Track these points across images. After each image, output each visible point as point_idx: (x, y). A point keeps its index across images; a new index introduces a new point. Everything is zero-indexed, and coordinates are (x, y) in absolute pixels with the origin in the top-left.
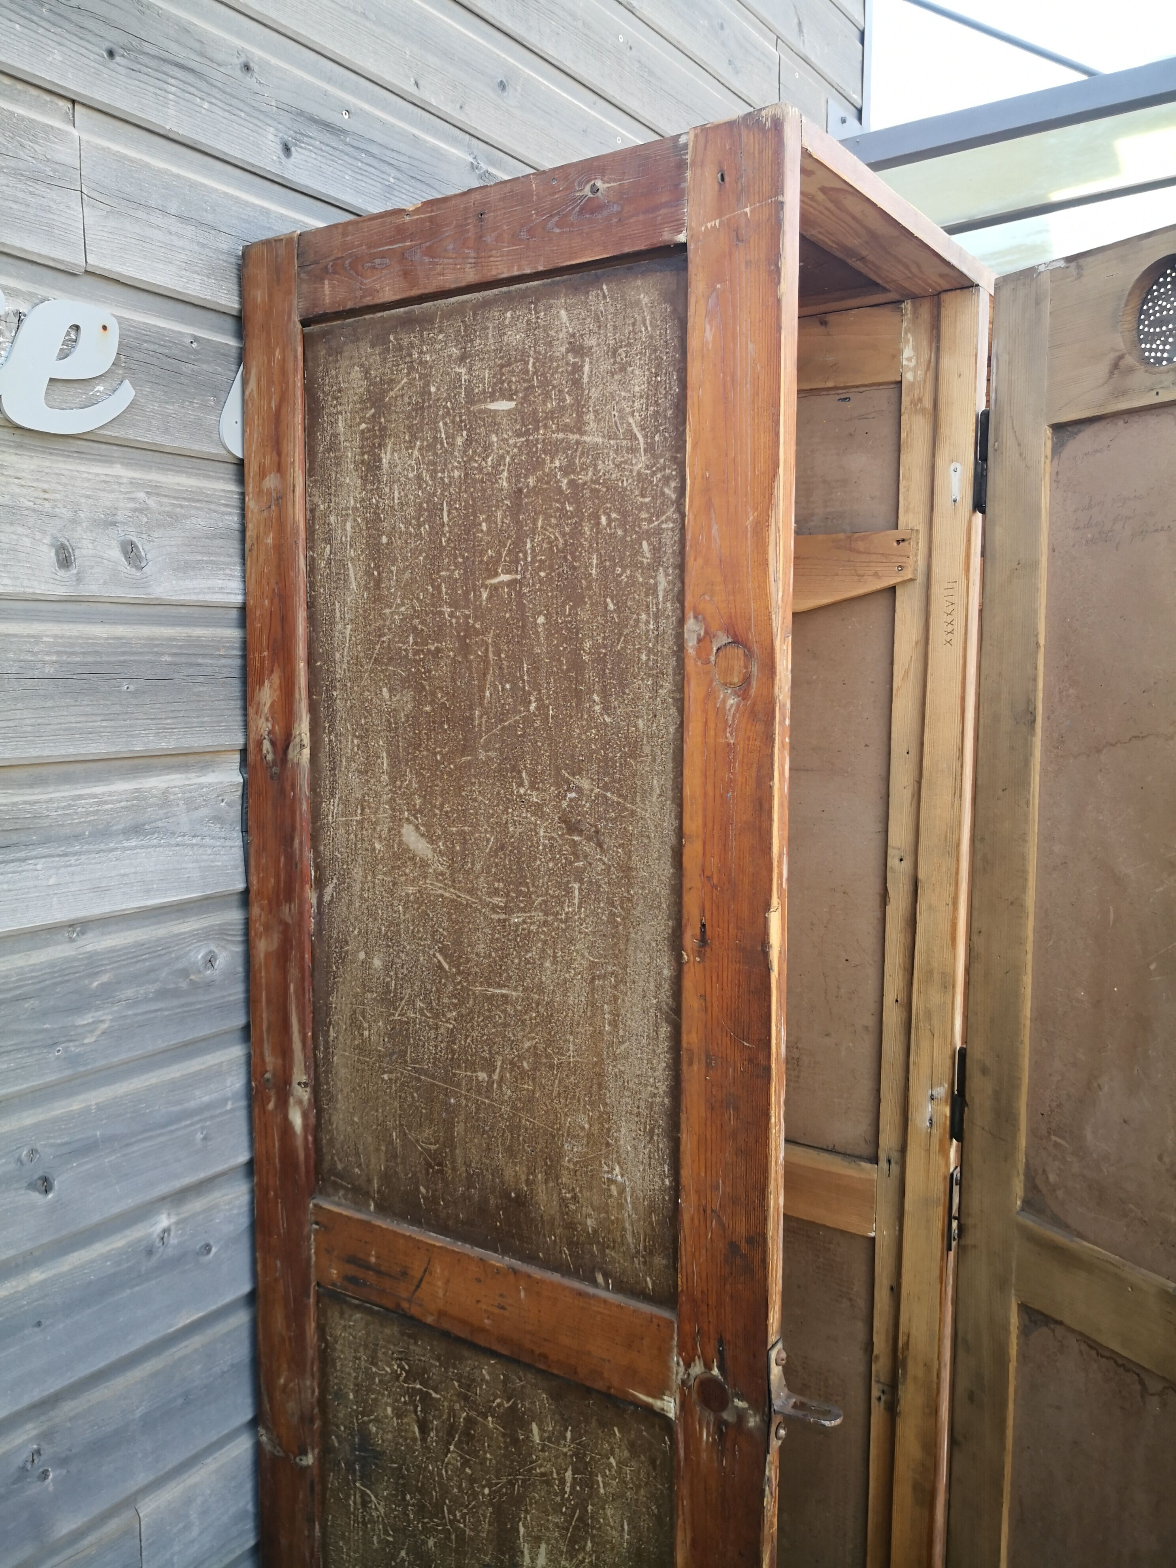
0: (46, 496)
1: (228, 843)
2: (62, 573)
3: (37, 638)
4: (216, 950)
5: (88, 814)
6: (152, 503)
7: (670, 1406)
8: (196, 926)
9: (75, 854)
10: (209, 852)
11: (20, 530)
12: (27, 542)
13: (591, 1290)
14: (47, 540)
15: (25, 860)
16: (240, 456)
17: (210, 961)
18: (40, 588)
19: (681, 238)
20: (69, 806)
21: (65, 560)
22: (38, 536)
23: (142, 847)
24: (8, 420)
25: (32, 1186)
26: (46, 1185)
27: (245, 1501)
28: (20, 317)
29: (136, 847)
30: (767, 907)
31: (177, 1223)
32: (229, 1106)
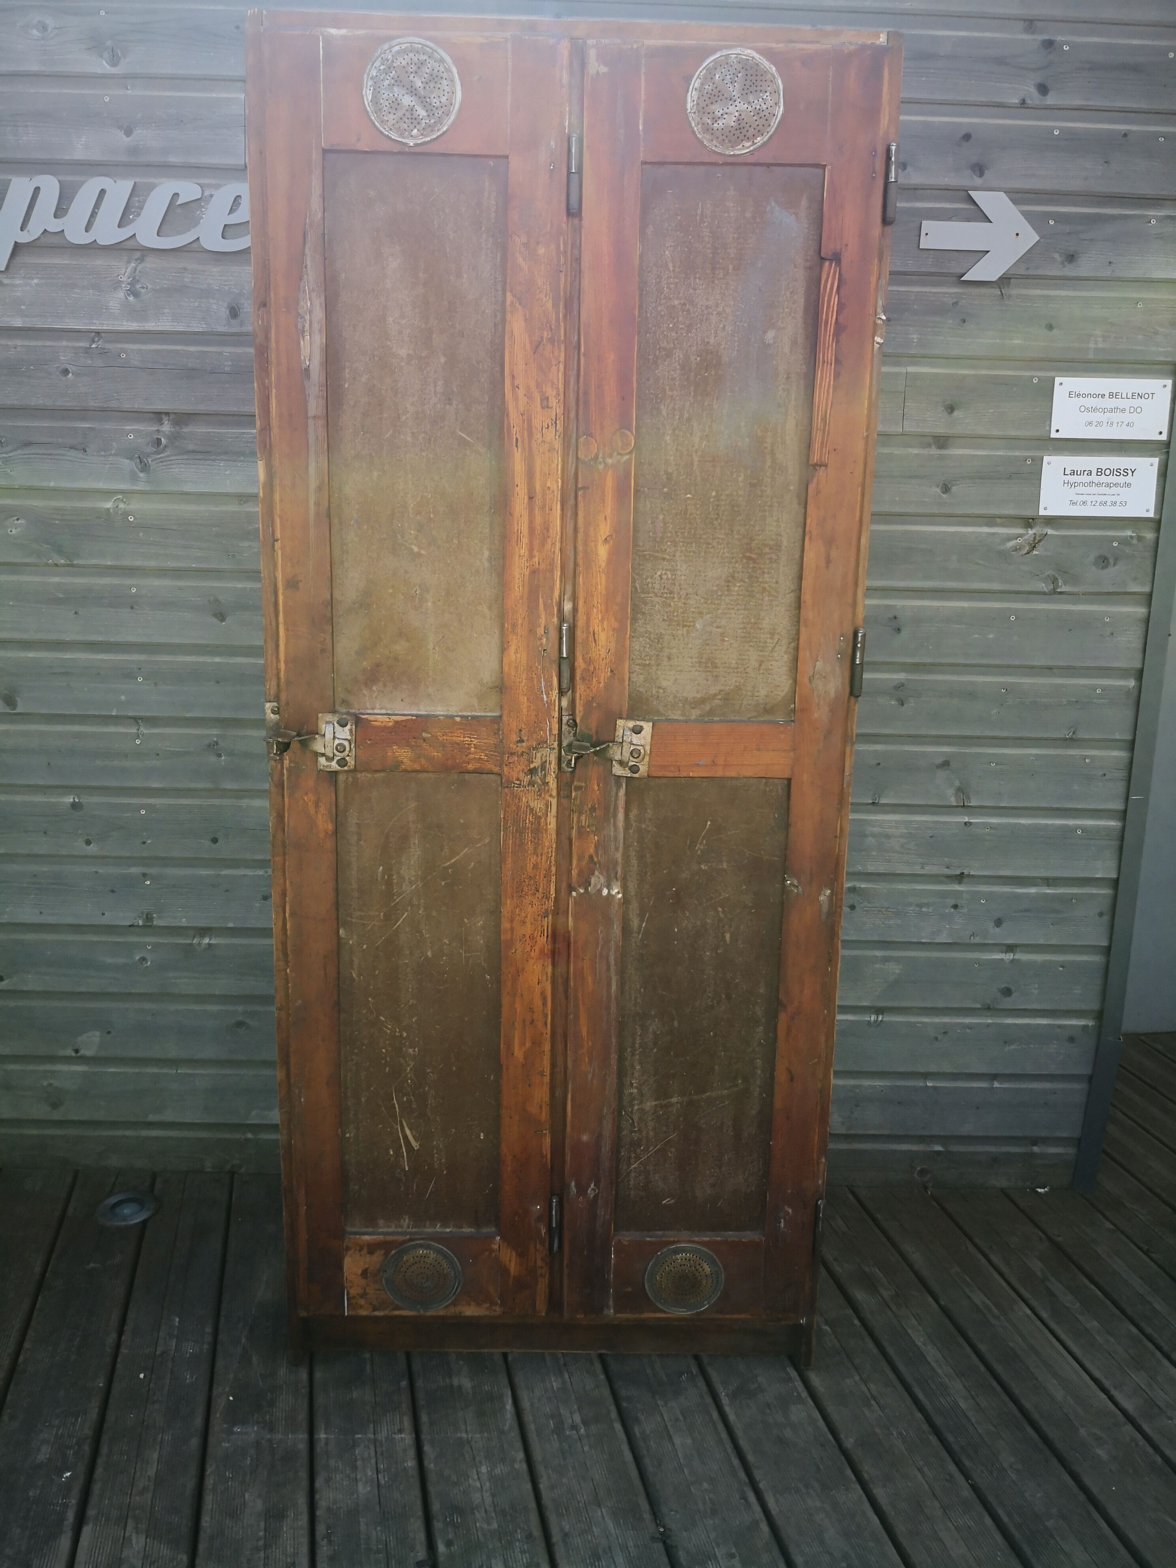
0: (226, 283)
2: (233, 322)
3: (220, 354)
5: (248, 442)
9: (241, 461)
11: (211, 301)
12: (214, 306)
14: (225, 305)
15: (214, 460)
18: (221, 329)
20: (237, 437)
21: (234, 313)
22: (221, 303)
25: (215, 615)
26: (221, 617)
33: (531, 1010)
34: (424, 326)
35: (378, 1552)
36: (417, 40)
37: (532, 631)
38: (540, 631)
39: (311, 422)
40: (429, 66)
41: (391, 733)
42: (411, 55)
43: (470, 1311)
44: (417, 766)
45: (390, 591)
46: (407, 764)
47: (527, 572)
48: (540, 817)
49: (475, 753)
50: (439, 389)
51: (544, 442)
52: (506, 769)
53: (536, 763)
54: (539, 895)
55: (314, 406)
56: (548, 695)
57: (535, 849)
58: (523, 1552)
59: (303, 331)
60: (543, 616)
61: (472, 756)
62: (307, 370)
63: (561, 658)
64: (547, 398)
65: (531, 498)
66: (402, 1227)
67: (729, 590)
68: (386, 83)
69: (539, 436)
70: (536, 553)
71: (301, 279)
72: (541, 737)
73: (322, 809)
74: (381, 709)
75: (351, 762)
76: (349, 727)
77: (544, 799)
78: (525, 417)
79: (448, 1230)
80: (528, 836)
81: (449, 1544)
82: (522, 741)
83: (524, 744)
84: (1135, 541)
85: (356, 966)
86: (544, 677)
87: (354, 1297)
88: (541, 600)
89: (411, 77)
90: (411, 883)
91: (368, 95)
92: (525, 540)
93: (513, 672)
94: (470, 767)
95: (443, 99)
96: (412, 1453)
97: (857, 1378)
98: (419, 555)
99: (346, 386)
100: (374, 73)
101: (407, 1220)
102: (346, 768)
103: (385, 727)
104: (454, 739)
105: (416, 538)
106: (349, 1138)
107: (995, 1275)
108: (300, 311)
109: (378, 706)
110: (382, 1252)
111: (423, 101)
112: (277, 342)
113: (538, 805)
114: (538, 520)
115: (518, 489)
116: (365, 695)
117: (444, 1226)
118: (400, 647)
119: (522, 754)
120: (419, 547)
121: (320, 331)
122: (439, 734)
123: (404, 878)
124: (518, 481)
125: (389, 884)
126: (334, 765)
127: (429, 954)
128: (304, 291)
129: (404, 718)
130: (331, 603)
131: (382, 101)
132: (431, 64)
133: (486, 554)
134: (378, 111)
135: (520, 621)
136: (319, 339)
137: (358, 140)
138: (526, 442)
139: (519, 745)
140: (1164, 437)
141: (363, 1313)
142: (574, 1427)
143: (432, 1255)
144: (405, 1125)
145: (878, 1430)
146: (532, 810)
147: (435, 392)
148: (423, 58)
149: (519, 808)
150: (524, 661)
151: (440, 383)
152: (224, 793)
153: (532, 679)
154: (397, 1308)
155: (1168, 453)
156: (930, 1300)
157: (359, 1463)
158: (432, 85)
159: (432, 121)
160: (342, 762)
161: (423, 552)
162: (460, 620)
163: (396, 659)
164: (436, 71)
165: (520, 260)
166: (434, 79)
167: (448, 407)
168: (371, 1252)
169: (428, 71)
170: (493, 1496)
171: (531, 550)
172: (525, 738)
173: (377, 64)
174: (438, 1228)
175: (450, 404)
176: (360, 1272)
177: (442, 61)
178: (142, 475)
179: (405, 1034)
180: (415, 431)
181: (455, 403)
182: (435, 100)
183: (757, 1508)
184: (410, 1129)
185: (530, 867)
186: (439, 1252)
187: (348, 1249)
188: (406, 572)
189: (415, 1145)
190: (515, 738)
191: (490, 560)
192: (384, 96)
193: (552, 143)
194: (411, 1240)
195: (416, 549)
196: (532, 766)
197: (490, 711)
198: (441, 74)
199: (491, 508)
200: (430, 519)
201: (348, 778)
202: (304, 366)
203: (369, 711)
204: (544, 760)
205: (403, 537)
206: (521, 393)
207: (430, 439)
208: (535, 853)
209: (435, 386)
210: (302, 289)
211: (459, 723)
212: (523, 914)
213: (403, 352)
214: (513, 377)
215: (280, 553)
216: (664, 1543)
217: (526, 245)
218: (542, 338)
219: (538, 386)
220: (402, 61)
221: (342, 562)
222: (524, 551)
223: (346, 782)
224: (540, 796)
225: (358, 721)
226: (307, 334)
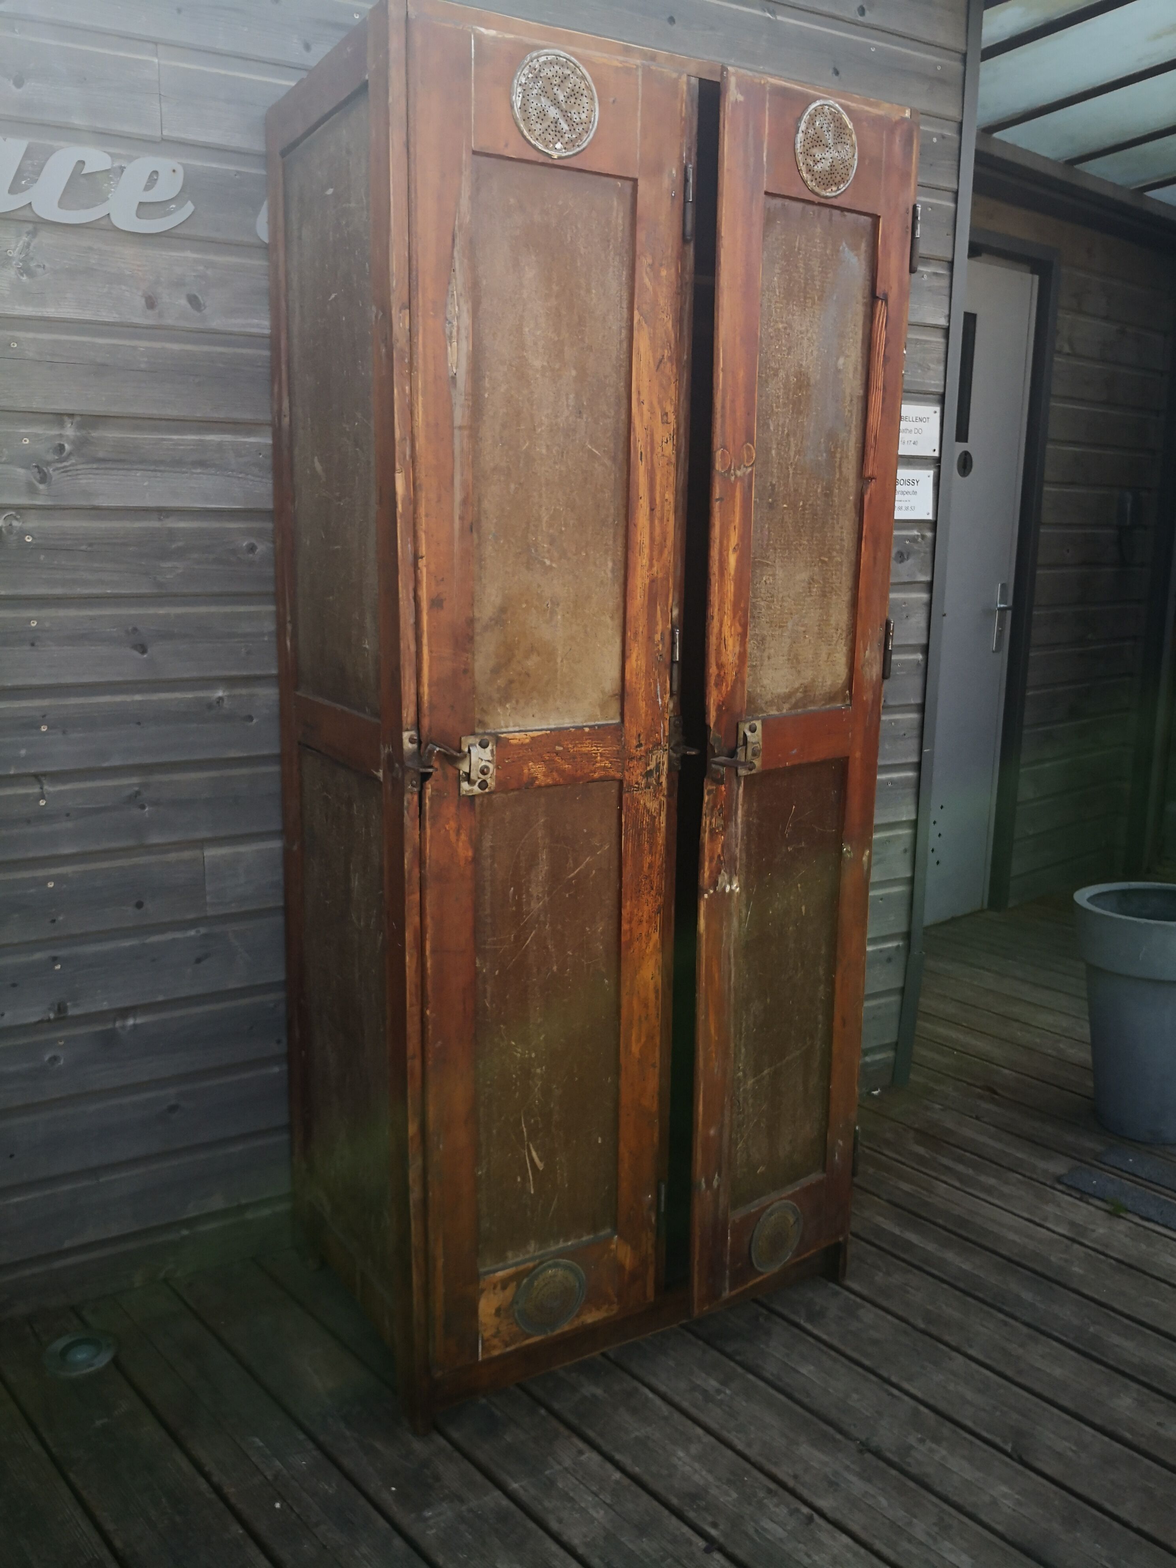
0: (140, 269)
1: (264, 480)
2: (150, 313)
3: (135, 348)
4: (256, 544)
5: (169, 450)
6: (209, 272)
7: (380, 774)
8: (242, 526)
9: (157, 471)
10: (251, 483)
11: (124, 287)
12: (127, 294)
13: (362, 715)
14: (141, 294)
15: (129, 470)
16: (267, 241)
17: (252, 548)
18: (136, 320)
19: (367, 77)
20: (156, 444)
21: (151, 303)
22: (135, 291)
23: (203, 474)
24: (115, 227)
25: (135, 647)
26: (143, 649)
27: (278, 876)
28: (122, 169)
29: (200, 473)
30: (393, 470)
31: (229, 696)
32: (266, 639)
33: (646, 1006)
34: (556, 339)
35: (663, 1559)
36: (563, 54)
37: (650, 638)
38: (658, 637)
39: (457, 432)
40: (572, 81)
41: (527, 749)
42: (557, 68)
43: (591, 1318)
44: (550, 781)
45: (524, 606)
46: (541, 780)
47: (647, 581)
48: (655, 817)
49: (601, 761)
50: (571, 402)
51: (663, 455)
52: (626, 774)
53: (652, 765)
54: (653, 893)
55: (460, 416)
56: (662, 698)
57: (651, 848)
58: (777, 1506)
59: (451, 337)
60: (660, 623)
61: (598, 765)
62: (454, 378)
63: (673, 662)
64: (666, 414)
65: (652, 510)
66: (528, 1252)
67: (810, 592)
68: (535, 92)
69: (660, 449)
70: (654, 562)
71: (449, 283)
72: (657, 739)
73: (463, 837)
74: (514, 726)
75: (491, 783)
76: (490, 747)
77: (658, 798)
78: (648, 432)
79: (570, 1243)
80: (645, 837)
81: (715, 1525)
82: (640, 745)
83: (643, 748)
84: (920, 539)
85: (488, 995)
86: (660, 682)
87: (488, 1340)
88: (658, 607)
89: (555, 90)
90: (538, 899)
91: (518, 101)
92: (646, 551)
93: (634, 679)
94: (596, 775)
95: (583, 116)
96: (609, 1466)
97: (881, 1274)
98: (550, 568)
99: (486, 395)
100: (523, 80)
101: (533, 1245)
102: (487, 790)
103: (523, 745)
104: (583, 749)
105: (549, 551)
106: (481, 1176)
107: (899, 1165)
108: (448, 316)
109: (511, 724)
110: (515, 1283)
111: (565, 113)
112: (424, 347)
113: (653, 805)
114: (658, 530)
115: (641, 501)
116: (499, 714)
117: (566, 1241)
118: (532, 662)
119: (640, 759)
120: (552, 561)
121: (467, 338)
122: (570, 746)
123: (532, 896)
124: (641, 494)
125: (519, 904)
126: (476, 789)
127: (555, 968)
128: (453, 295)
129: (540, 733)
130: (471, 622)
131: (530, 110)
132: (574, 79)
133: (610, 564)
134: (526, 119)
135: (641, 629)
136: (466, 346)
137: (506, 145)
138: (649, 456)
139: (638, 749)
140: (936, 454)
141: (496, 1353)
142: (719, 1391)
143: (560, 1272)
144: (532, 1148)
145: (929, 1307)
146: (648, 811)
147: (568, 406)
148: (568, 72)
149: (637, 810)
150: (644, 668)
151: (572, 396)
152: (150, 849)
153: (650, 684)
154: (528, 1337)
155: (939, 467)
156: (876, 1199)
157: (571, 1494)
158: (573, 100)
159: (574, 136)
160: (483, 785)
161: (554, 565)
162: (586, 632)
163: (528, 675)
164: (577, 87)
165: (647, 280)
166: (574, 94)
167: (579, 420)
168: (504, 1288)
169: (570, 85)
170: (710, 1471)
171: (651, 559)
172: (643, 742)
173: (526, 71)
174: (561, 1244)
175: (581, 417)
176: (493, 1311)
177: (583, 78)
178: (41, 487)
179: (533, 1055)
180: (549, 443)
181: (585, 416)
182: (575, 116)
183: (906, 1398)
184: (536, 1151)
185: (646, 866)
186: (566, 1267)
187: (483, 1291)
188: (539, 586)
189: (540, 1166)
190: (635, 742)
191: (613, 571)
192: (532, 105)
193: (674, 172)
194: (541, 1263)
195: (548, 562)
196: (648, 769)
197: (612, 719)
198: (582, 91)
199: (614, 521)
200: (561, 532)
201: (483, 801)
202: (451, 374)
203: (504, 730)
204: (658, 761)
205: (536, 551)
206: (645, 407)
207: (563, 453)
208: (651, 852)
209: (567, 399)
210: (450, 293)
211: (588, 733)
212: (640, 914)
213: (537, 363)
214: (639, 393)
215: (424, 570)
216: (870, 1451)
217: (651, 266)
218: (663, 356)
219: (660, 402)
220: (547, 72)
221: (480, 578)
222: (645, 561)
223: (482, 804)
224: (655, 796)
225: (498, 740)
226: (454, 340)
